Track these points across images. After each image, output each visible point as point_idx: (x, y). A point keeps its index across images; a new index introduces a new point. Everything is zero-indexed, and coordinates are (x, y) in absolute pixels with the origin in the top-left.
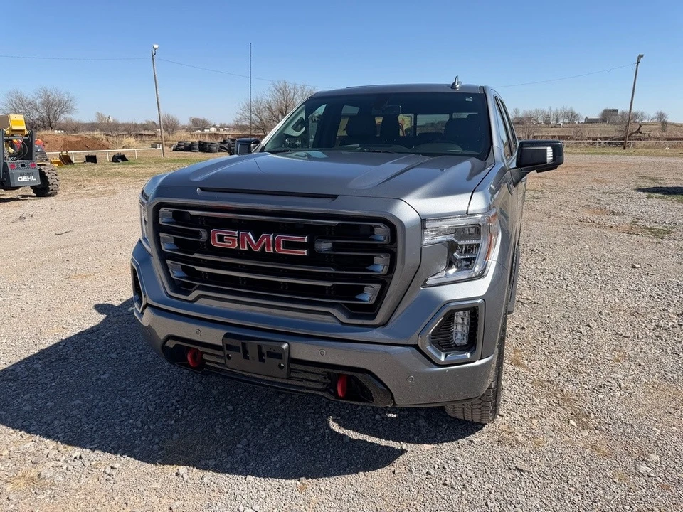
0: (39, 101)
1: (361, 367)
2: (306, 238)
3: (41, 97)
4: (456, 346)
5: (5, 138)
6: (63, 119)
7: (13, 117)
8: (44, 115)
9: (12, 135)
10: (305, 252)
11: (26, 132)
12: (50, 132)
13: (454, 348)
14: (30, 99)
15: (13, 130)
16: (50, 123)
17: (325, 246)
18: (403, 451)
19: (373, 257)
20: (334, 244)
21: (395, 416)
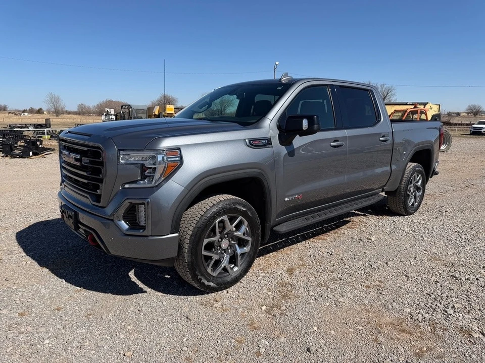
2: (79, 156)
4: (139, 226)
10: (79, 163)
15: (167, 114)
18: (146, 292)
20: (90, 160)
21: (168, 277)
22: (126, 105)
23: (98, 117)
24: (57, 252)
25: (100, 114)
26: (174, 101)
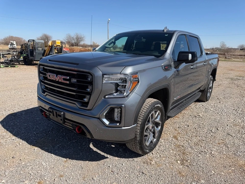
0: (75, 37)
1: (82, 123)
2: (68, 78)
3: (75, 36)
4: (115, 121)
5: (54, 47)
6: (82, 43)
7: (57, 41)
8: (76, 41)
9: (57, 47)
10: (68, 82)
11: (61, 46)
12: (76, 47)
13: (115, 122)
14: (72, 36)
15: (57, 45)
16: (77, 44)
17: (74, 80)
18: (107, 158)
19: (88, 86)
20: (77, 80)
21: (114, 146)
22: (31, 40)
23: (6, 46)
24: (34, 134)
25: (7, 44)
26: (50, 37)
